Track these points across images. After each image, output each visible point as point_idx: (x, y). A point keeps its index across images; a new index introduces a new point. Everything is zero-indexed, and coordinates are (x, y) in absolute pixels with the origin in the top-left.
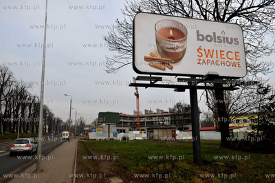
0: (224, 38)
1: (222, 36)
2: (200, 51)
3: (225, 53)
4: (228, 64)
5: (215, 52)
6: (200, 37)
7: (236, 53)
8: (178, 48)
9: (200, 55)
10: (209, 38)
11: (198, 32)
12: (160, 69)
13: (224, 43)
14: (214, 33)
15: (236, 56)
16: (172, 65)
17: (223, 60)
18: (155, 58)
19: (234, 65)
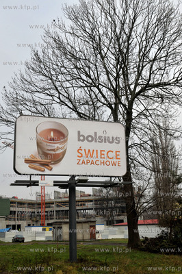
0: (105, 137)
1: (103, 135)
2: (80, 151)
3: (105, 153)
4: (108, 163)
5: (95, 152)
6: (81, 137)
7: (116, 152)
8: (58, 149)
9: (80, 155)
10: (90, 139)
11: (79, 132)
12: (40, 170)
13: (105, 142)
14: (96, 133)
15: (117, 155)
16: (52, 166)
17: (102, 160)
18: (36, 160)
19: (114, 164)
